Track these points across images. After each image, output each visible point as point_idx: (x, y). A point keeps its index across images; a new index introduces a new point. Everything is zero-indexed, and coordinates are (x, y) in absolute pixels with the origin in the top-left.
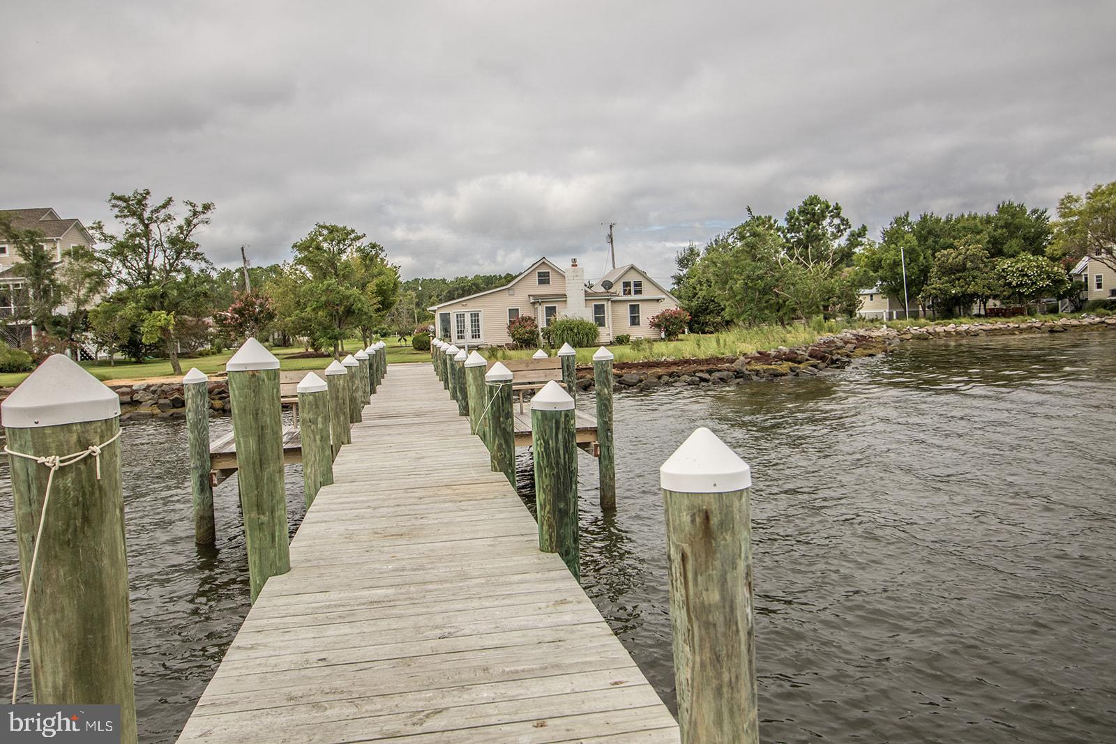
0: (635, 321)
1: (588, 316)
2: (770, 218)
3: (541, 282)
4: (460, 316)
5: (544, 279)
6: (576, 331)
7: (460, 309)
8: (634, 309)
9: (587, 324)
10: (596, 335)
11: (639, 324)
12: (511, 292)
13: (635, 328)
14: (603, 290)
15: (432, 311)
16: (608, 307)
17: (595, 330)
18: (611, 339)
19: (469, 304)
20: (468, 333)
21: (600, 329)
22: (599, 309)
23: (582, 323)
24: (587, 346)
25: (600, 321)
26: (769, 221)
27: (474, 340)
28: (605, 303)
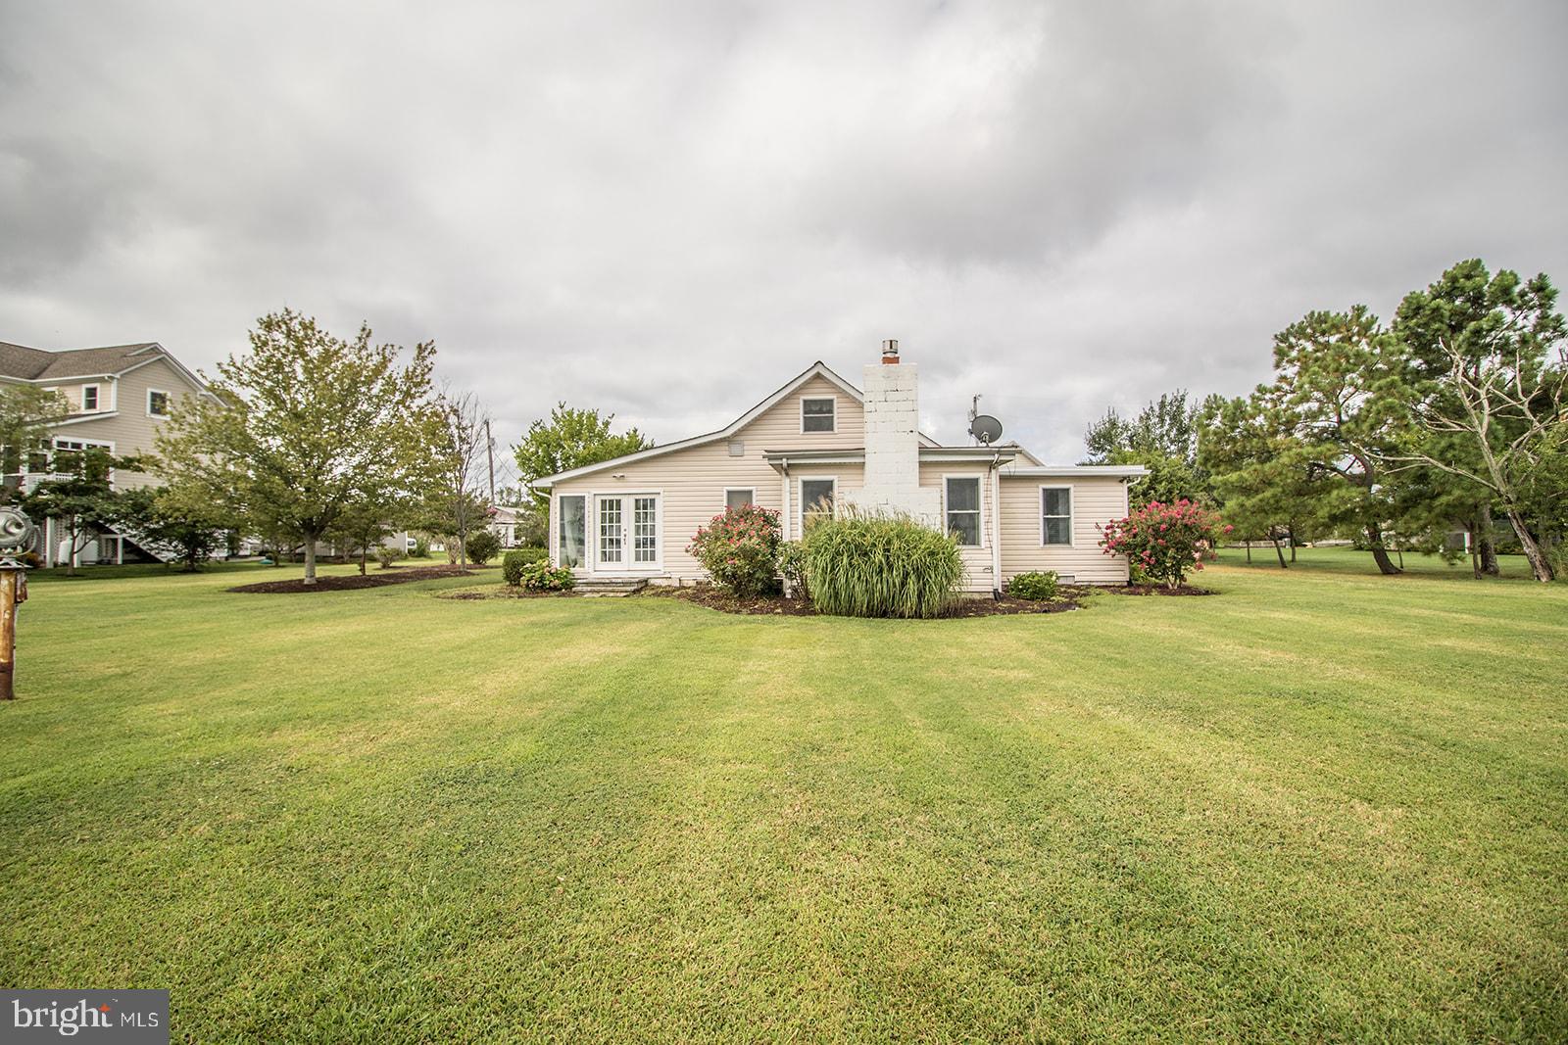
0: (1056, 532)
1: (928, 510)
2: (1360, 311)
3: (811, 426)
4: (611, 506)
5: (818, 417)
6: (878, 557)
7: (608, 487)
8: (1055, 501)
9: (921, 536)
10: (953, 572)
11: (1068, 542)
12: (736, 449)
13: (1057, 551)
14: (972, 442)
15: (543, 490)
16: (989, 488)
17: (950, 558)
18: (996, 582)
19: (633, 475)
20: (628, 549)
21: (966, 553)
22: (962, 494)
23: (904, 534)
24: (918, 615)
25: (965, 527)
26: (1359, 317)
27: (643, 565)
28: (980, 474)
